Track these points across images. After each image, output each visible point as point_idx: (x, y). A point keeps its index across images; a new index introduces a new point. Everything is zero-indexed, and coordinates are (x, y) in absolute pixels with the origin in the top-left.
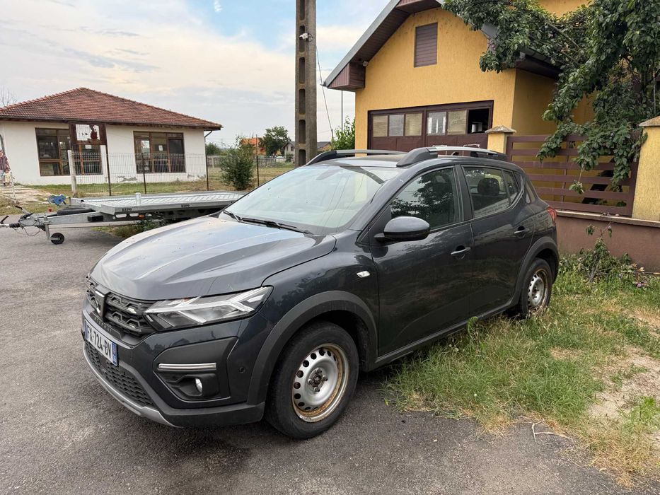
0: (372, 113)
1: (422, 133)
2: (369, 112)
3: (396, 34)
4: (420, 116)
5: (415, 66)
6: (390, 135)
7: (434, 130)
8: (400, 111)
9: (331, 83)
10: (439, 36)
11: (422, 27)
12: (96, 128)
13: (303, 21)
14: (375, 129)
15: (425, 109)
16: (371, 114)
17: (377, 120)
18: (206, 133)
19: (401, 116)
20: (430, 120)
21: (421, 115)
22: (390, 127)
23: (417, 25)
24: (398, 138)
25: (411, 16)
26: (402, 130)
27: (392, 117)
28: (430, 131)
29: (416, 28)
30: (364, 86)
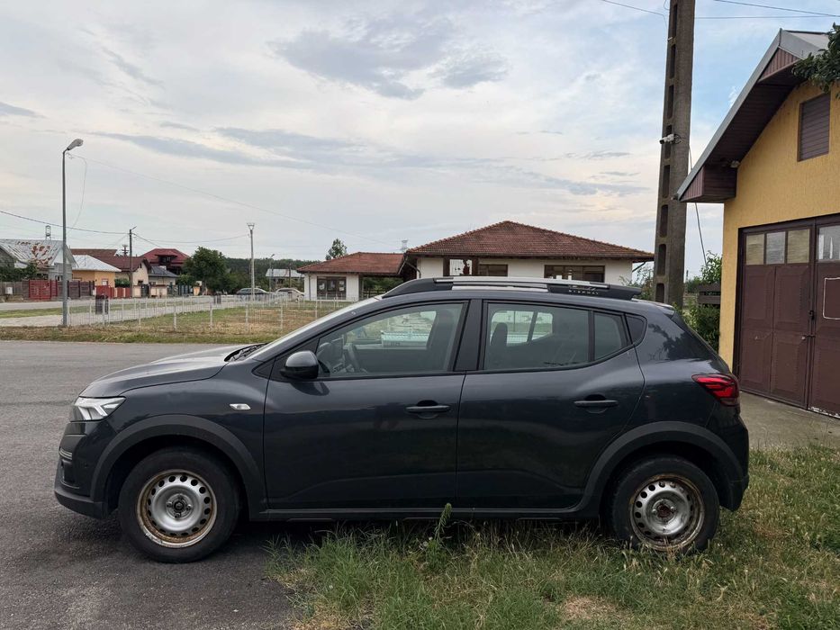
0: (745, 231)
1: (810, 260)
2: (741, 230)
3: (775, 118)
4: (807, 233)
5: (800, 159)
6: (768, 262)
7: (826, 254)
8: (778, 227)
9: (683, 195)
10: (831, 111)
11: (811, 101)
12: (470, 262)
13: (671, 119)
14: (748, 253)
15: (813, 222)
16: (743, 233)
17: (752, 241)
18: (635, 265)
19: (781, 235)
20: (821, 239)
21: (809, 230)
22: (768, 251)
23: (801, 101)
24: (776, 267)
25: (795, 89)
26: (783, 254)
27: (771, 236)
28: (821, 256)
29: (803, 104)
30: (734, 195)
